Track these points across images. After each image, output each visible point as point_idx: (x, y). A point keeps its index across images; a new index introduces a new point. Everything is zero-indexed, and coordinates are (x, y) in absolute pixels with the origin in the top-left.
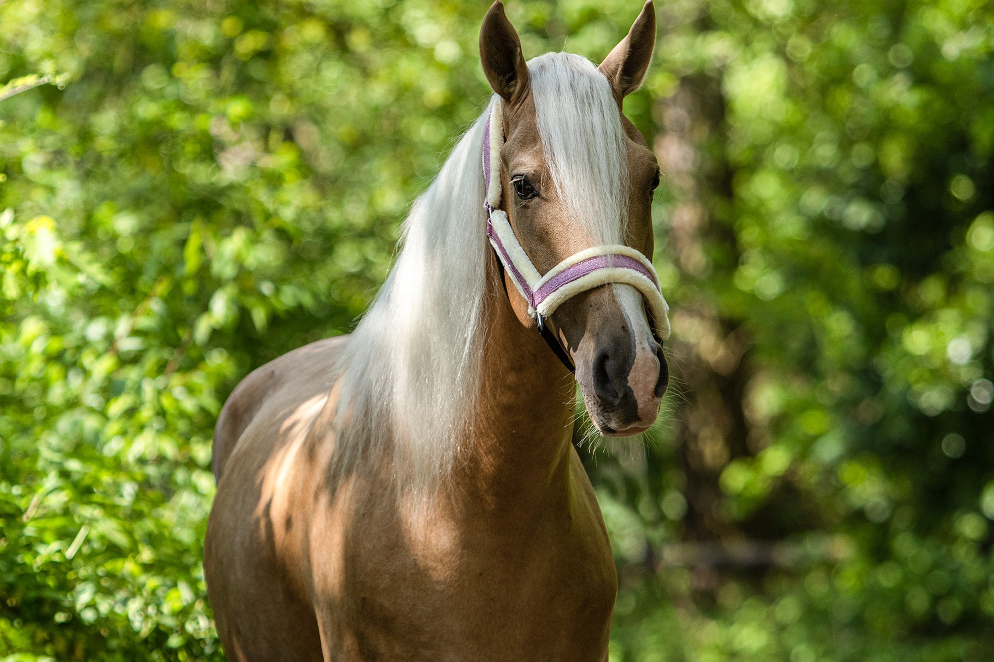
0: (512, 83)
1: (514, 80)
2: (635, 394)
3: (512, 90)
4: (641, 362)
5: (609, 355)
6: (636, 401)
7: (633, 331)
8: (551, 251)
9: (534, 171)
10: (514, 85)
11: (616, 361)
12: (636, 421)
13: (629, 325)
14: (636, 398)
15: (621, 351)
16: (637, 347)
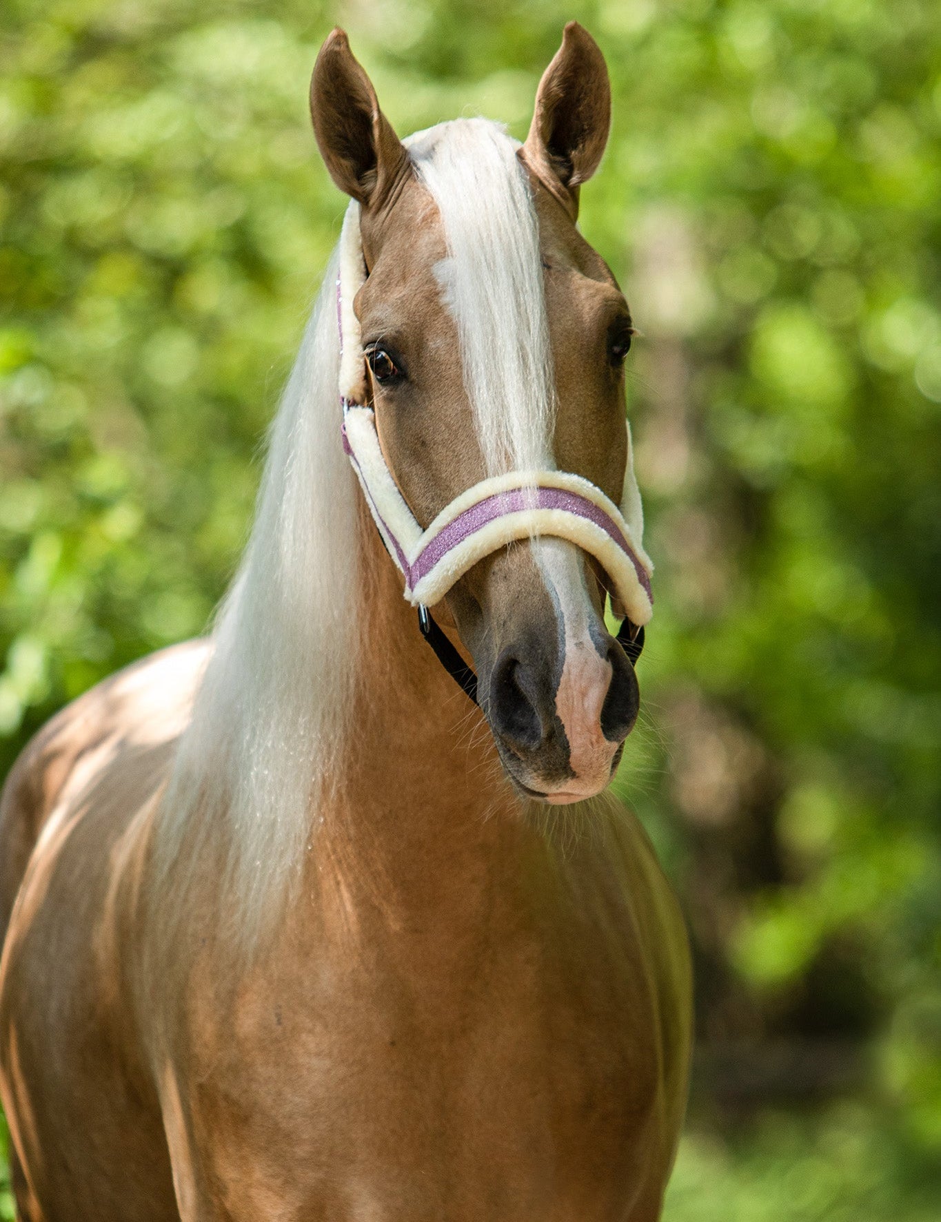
0: (370, 173)
1: (372, 169)
2: (567, 731)
3: (369, 187)
4: (575, 671)
5: (520, 659)
6: (568, 743)
7: (562, 613)
8: (433, 475)
9: (397, 332)
10: (372, 177)
11: (533, 669)
12: (567, 778)
13: (555, 603)
14: (568, 737)
15: (540, 651)
16: (567, 643)
